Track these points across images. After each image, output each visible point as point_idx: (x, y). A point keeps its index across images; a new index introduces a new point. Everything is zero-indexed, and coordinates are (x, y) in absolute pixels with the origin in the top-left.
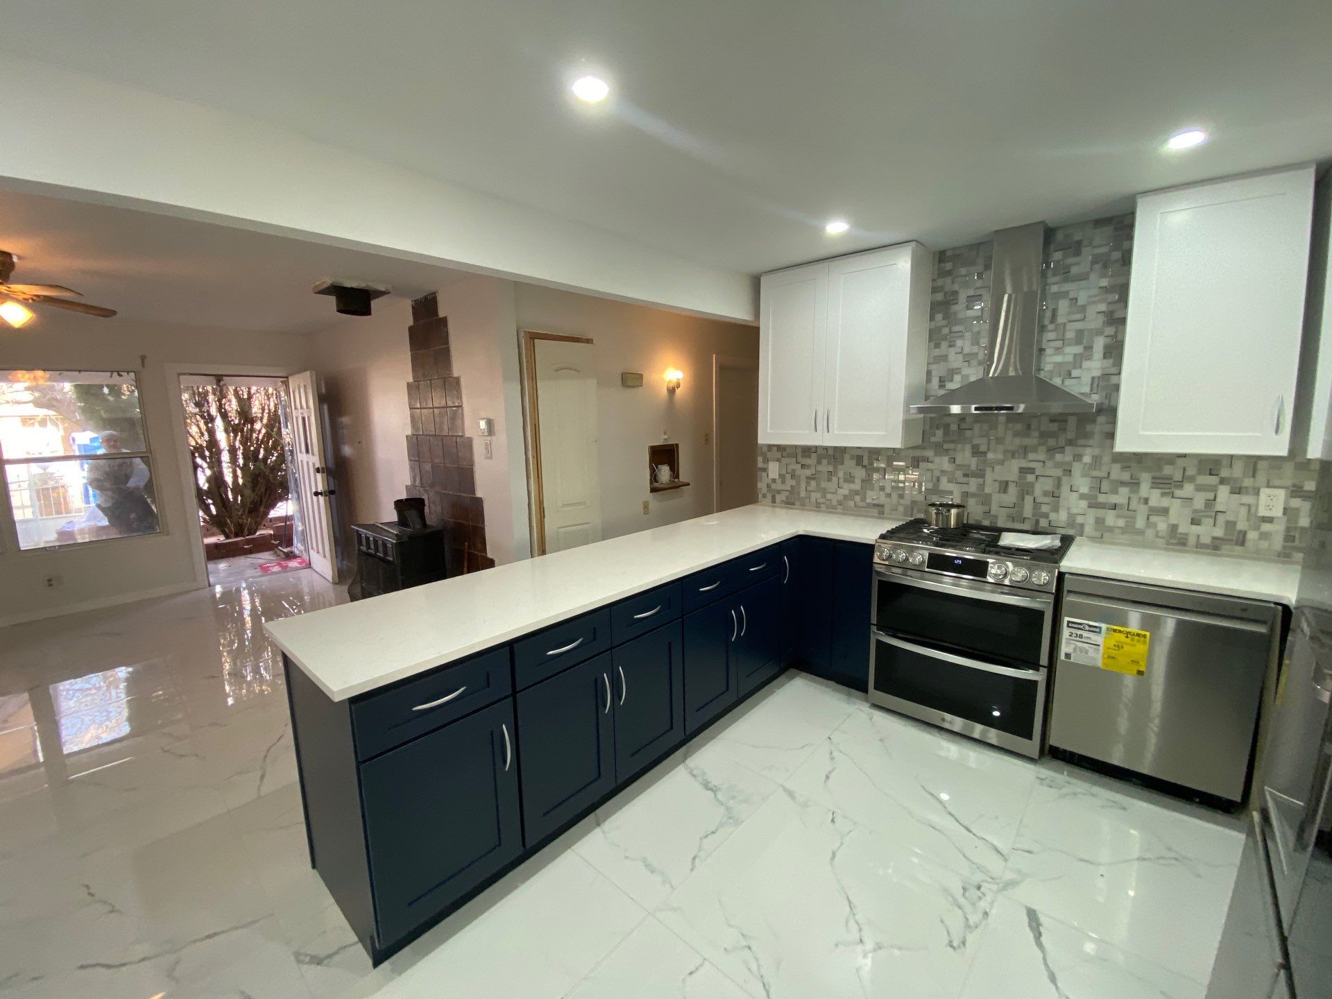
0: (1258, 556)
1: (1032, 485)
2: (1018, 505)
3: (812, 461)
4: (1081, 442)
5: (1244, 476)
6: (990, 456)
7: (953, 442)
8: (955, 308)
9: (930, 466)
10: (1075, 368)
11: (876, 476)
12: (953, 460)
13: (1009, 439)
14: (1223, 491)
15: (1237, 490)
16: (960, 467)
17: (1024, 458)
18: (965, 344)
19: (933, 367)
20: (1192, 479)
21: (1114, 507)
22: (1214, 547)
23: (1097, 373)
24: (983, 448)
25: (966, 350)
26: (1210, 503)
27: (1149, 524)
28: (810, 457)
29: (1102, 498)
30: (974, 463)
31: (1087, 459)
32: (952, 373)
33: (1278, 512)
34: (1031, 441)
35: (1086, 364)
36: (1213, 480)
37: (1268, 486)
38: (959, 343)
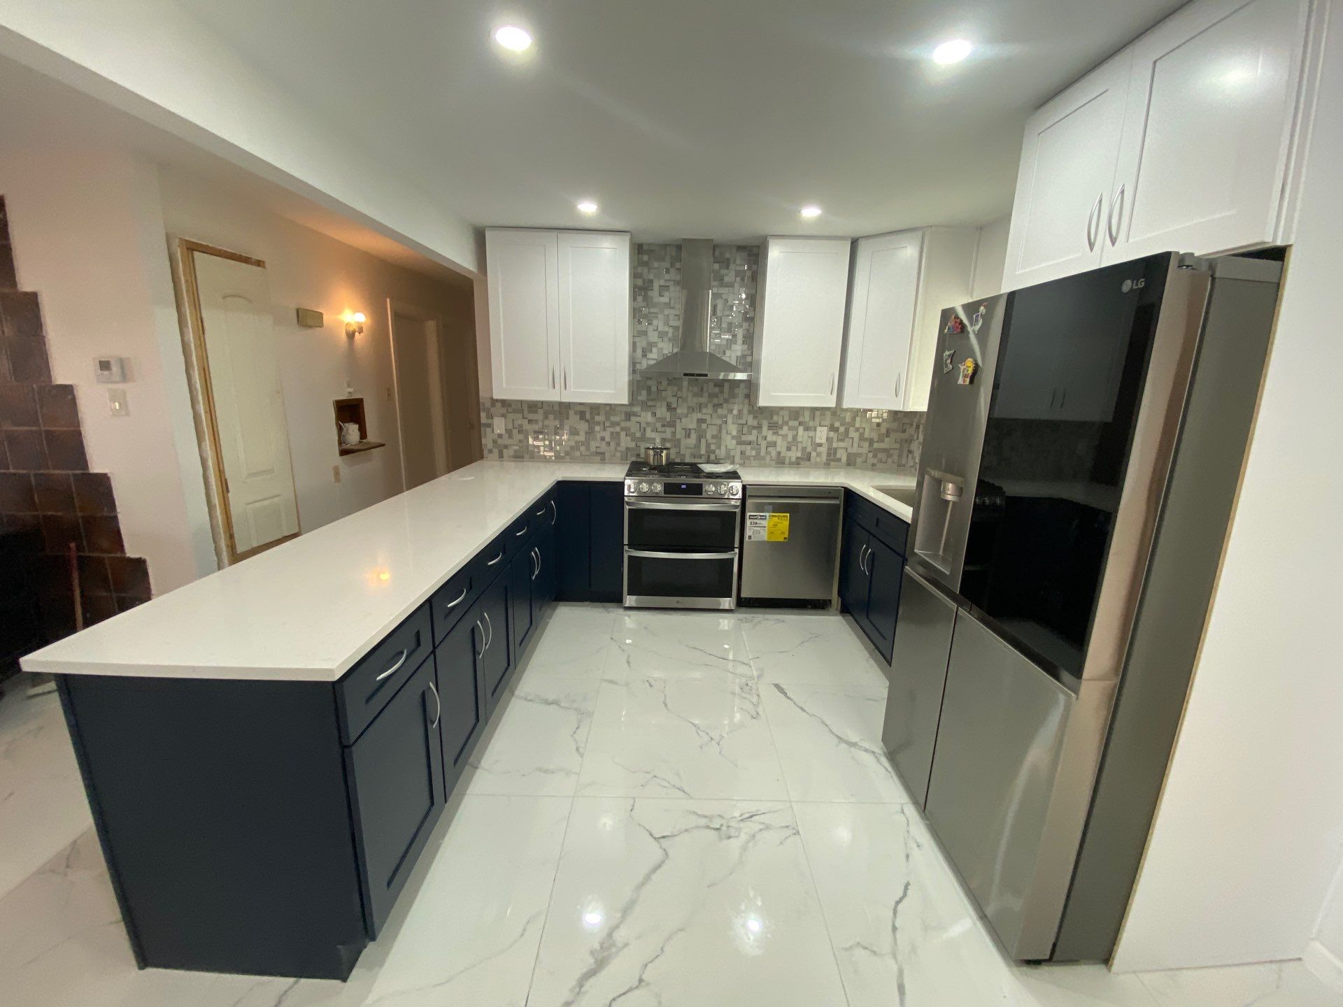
0: (816, 466)
1: (705, 431)
2: (698, 446)
3: (539, 416)
4: (731, 400)
5: (810, 420)
6: (679, 411)
7: (652, 400)
8: (650, 293)
9: (638, 419)
10: (727, 349)
11: (597, 428)
12: (654, 414)
13: (690, 398)
14: (801, 429)
15: (807, 429)
16: (659, 420)
17: (700, 412)
18: (659, 323)
19: (637, 340)
20: (786, 423)
21: (750, 443)
22: (797, 464)
23: (739, 354)
24: (674, 405)
25: (660, 329)
26: (795, 438)
27: (768, 453)
28: (536, 412)
29: (744, 438)
30: (668, 416)
31: (735, 412)
32: (651, 345)
33: (823, 441)
34: (703, 400)
35: (734, 347)
36: (795, 423)
37: (820, 426)
38: (655, 322)
